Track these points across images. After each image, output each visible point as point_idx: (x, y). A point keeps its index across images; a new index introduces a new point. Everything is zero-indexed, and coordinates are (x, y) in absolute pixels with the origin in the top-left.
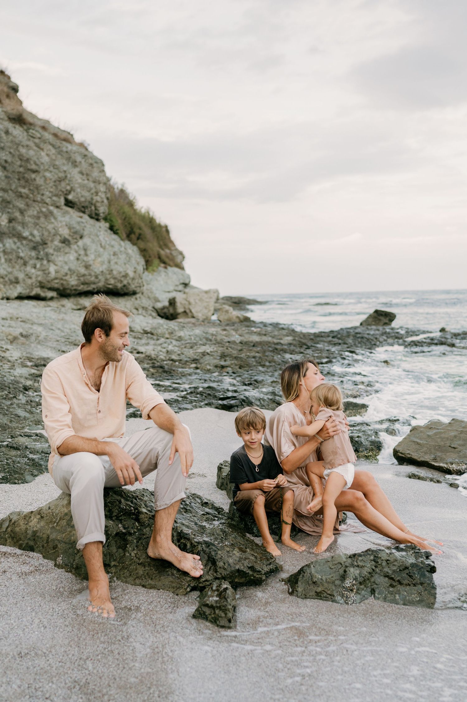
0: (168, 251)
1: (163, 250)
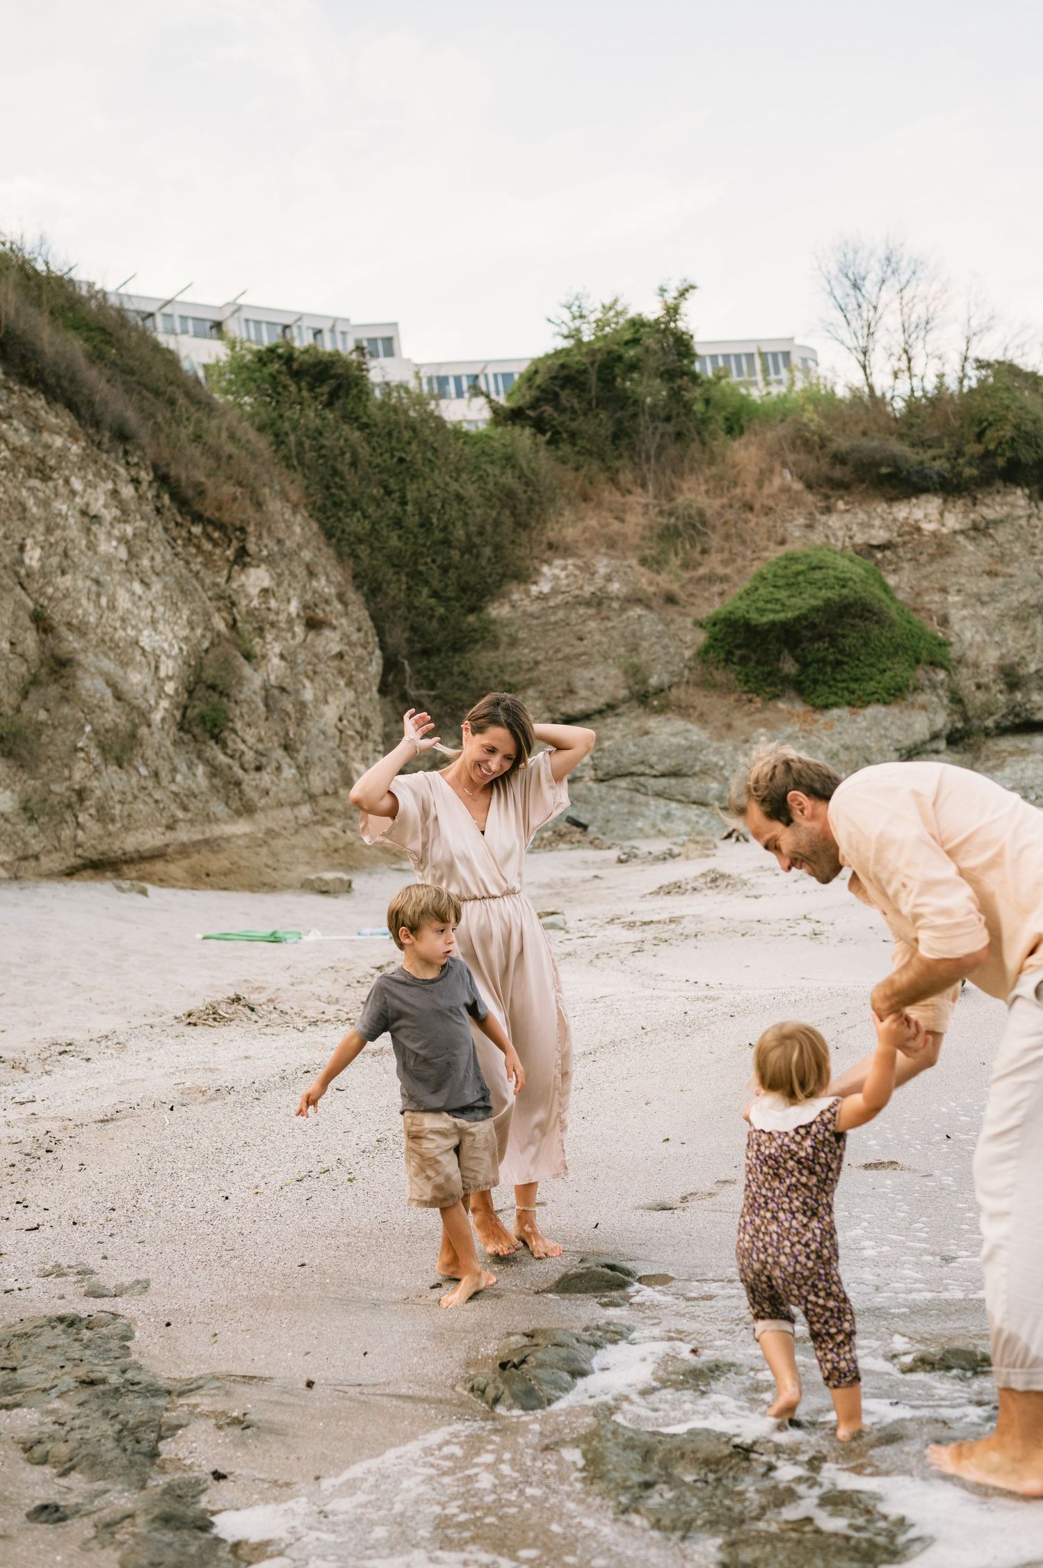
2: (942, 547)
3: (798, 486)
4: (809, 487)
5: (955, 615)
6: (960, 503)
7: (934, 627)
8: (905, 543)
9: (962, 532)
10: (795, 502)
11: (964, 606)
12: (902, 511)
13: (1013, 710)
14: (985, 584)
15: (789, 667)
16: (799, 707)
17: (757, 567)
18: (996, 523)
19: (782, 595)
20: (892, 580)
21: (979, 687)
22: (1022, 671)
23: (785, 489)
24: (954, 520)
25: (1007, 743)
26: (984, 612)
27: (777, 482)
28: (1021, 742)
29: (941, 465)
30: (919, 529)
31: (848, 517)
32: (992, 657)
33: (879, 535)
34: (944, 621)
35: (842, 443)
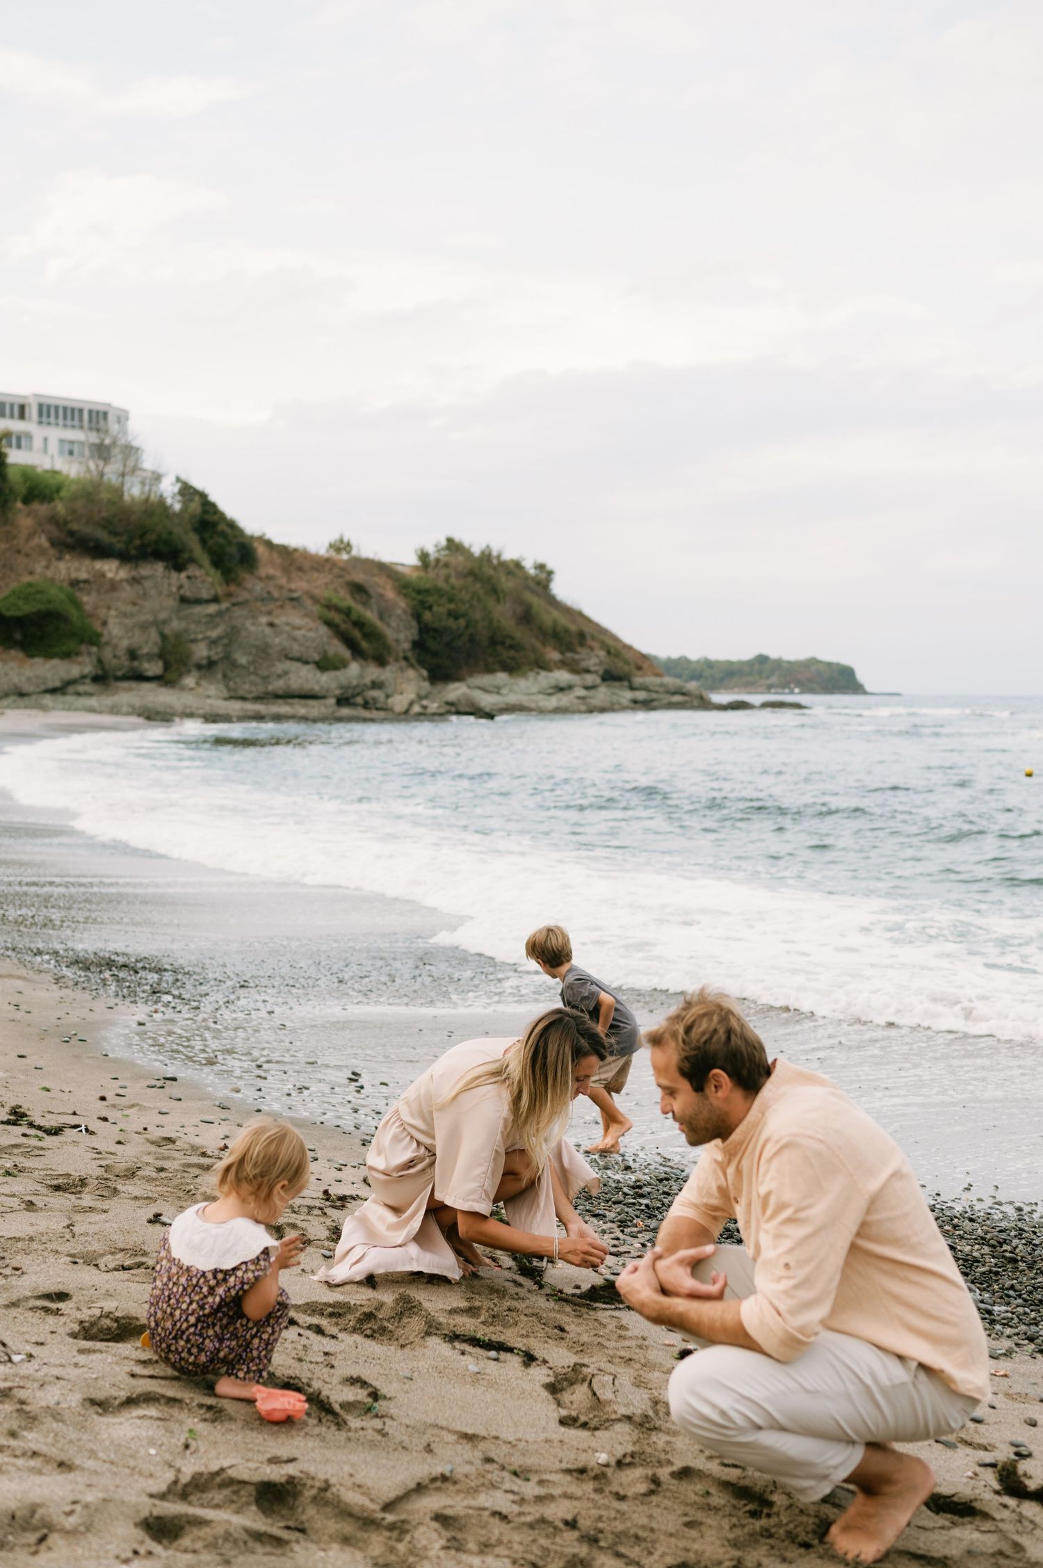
0: (569, 655)
1: (562, 653)
2: (114, 586)
3: (46, 544)
4: (53, 544)
5: (111, 621)
6: (128, 566)
7: (97, 627)
8: (95, 582)
9: (127, 581)
10: (43, 552)
11: (117, 617)
12: (100, 565)
13: (132, 669)
14: (129, 608)
15: (18, 636)
16: (20, 655)
17: (14, 585)
18: (146, 578)
19: (20, 603)
20: (85, 599)
21: (115, 656)
22: (140, 652)
23: (39, 546)
24: (123, 574)
25: (125, 684)
26: (127, 621)
27: (36, 541)
28: (133, 684)
29: (119, 546)
30: (103, 575)
31: (69, 564)
32: (125, 643)
33: (83, 575)
34: (105, 623)
35: (75, 526)
